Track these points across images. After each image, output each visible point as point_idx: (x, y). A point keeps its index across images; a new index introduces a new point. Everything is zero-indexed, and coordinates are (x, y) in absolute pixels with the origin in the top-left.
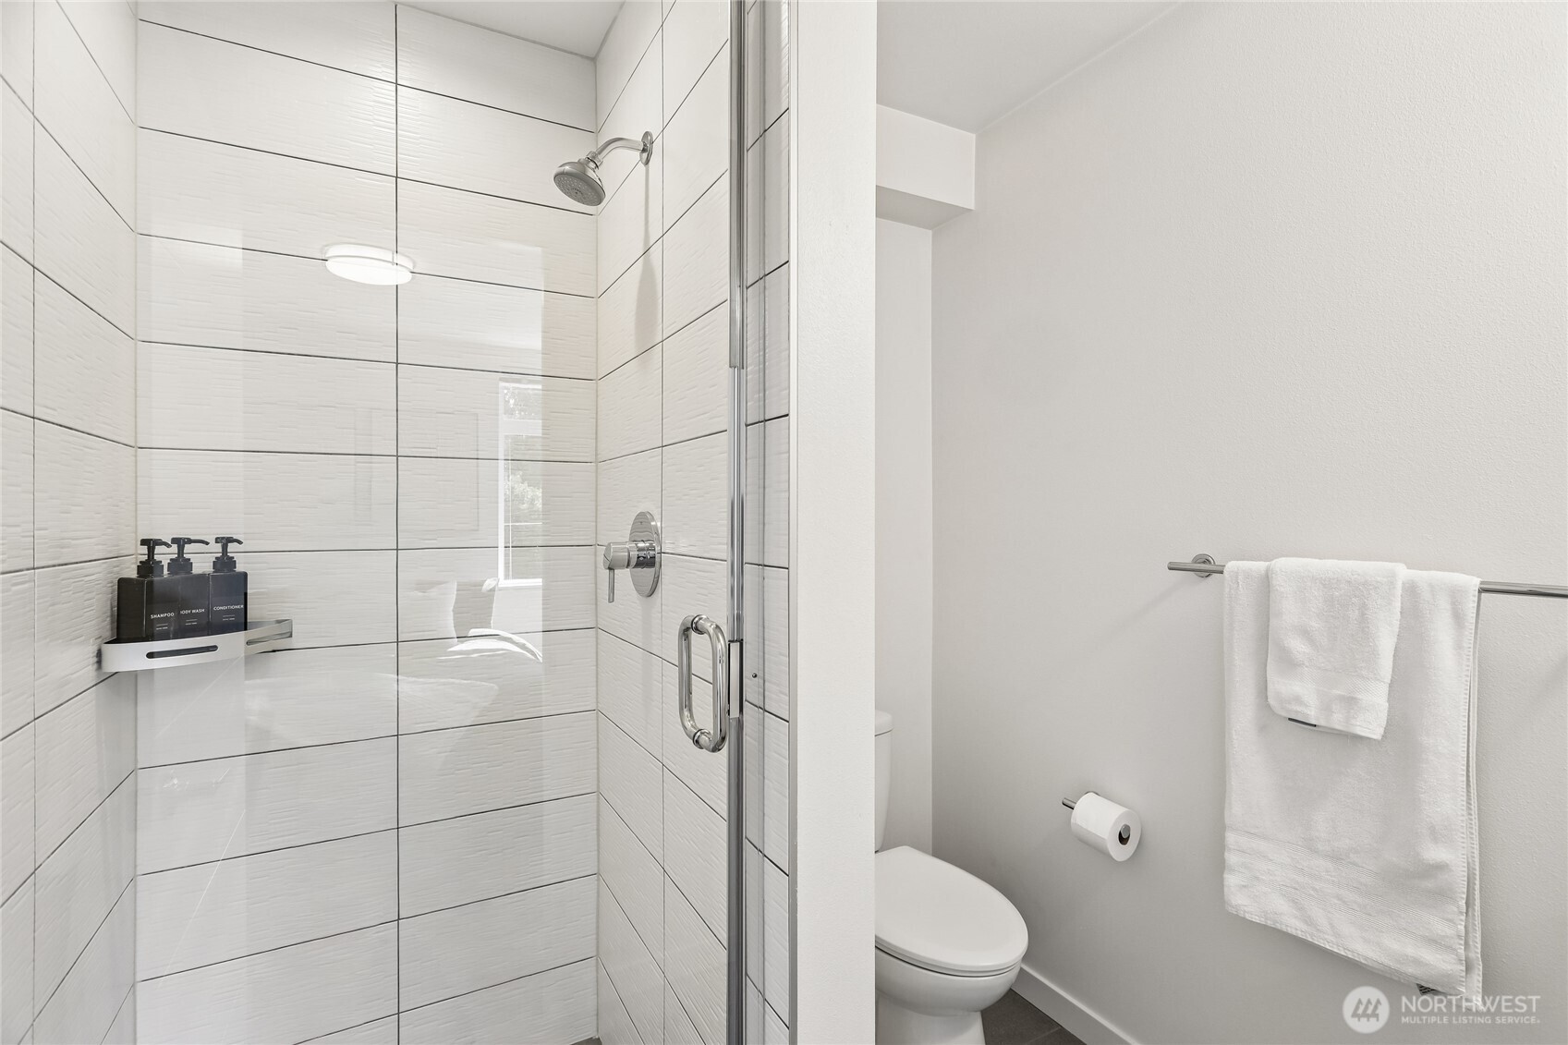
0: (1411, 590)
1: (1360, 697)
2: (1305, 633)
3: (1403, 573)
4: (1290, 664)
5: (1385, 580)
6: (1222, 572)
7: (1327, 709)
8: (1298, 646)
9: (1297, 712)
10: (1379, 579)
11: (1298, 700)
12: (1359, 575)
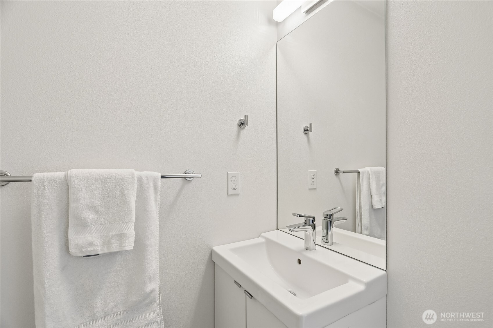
0: (140, 180)
1: (125, 232)
2: (93, 208)
3: (137, 173)
4: (83, 225)
5: (130, 176)
6: (31, 181)
7: (107, 243)
8: (89, 216)
9: (91, 251)
10: (128, 176)
11: (91, 244)
12: (119, 175)
